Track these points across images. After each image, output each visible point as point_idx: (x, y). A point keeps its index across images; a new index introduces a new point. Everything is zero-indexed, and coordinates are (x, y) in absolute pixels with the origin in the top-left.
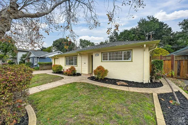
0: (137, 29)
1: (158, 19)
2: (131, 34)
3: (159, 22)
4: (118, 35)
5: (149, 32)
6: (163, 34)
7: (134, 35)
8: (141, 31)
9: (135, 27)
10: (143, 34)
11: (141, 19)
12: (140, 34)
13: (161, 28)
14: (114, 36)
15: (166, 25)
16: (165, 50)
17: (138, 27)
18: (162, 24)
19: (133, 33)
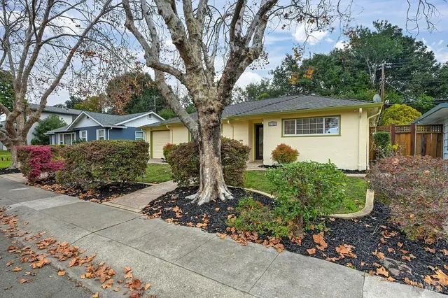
0: (347, 51)
1: (401, 30)
2: (332, 65)
3: (404, 38)
4: (297, 66)
5: (378, 63)
6: (414, 69)
7: (339, 68)
8: (357, 58)
9: (343, 48)
10: (362, 67)
11: (359, 28)
12: (356, 66)
13: (407, 54)
14: (287, 70)
15: (420, 44)
16: (414, 110)
17: (350, 47)
18: (409, 41)
19: (336, 64)
